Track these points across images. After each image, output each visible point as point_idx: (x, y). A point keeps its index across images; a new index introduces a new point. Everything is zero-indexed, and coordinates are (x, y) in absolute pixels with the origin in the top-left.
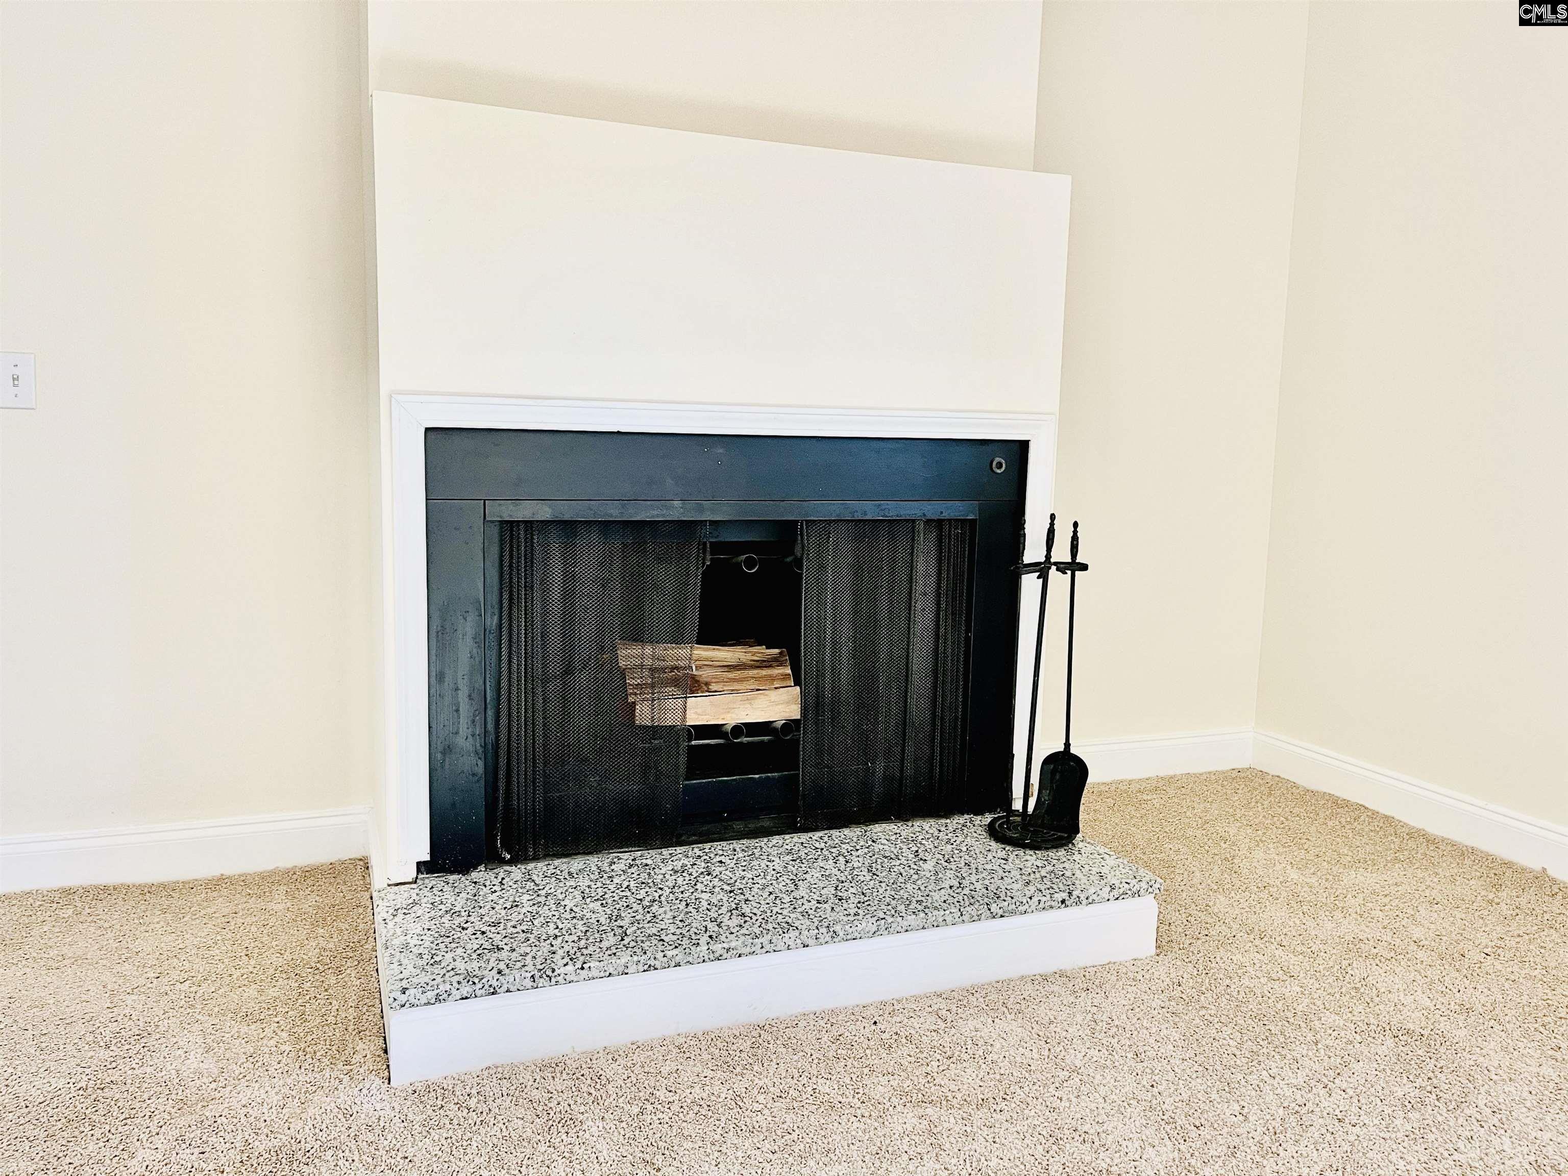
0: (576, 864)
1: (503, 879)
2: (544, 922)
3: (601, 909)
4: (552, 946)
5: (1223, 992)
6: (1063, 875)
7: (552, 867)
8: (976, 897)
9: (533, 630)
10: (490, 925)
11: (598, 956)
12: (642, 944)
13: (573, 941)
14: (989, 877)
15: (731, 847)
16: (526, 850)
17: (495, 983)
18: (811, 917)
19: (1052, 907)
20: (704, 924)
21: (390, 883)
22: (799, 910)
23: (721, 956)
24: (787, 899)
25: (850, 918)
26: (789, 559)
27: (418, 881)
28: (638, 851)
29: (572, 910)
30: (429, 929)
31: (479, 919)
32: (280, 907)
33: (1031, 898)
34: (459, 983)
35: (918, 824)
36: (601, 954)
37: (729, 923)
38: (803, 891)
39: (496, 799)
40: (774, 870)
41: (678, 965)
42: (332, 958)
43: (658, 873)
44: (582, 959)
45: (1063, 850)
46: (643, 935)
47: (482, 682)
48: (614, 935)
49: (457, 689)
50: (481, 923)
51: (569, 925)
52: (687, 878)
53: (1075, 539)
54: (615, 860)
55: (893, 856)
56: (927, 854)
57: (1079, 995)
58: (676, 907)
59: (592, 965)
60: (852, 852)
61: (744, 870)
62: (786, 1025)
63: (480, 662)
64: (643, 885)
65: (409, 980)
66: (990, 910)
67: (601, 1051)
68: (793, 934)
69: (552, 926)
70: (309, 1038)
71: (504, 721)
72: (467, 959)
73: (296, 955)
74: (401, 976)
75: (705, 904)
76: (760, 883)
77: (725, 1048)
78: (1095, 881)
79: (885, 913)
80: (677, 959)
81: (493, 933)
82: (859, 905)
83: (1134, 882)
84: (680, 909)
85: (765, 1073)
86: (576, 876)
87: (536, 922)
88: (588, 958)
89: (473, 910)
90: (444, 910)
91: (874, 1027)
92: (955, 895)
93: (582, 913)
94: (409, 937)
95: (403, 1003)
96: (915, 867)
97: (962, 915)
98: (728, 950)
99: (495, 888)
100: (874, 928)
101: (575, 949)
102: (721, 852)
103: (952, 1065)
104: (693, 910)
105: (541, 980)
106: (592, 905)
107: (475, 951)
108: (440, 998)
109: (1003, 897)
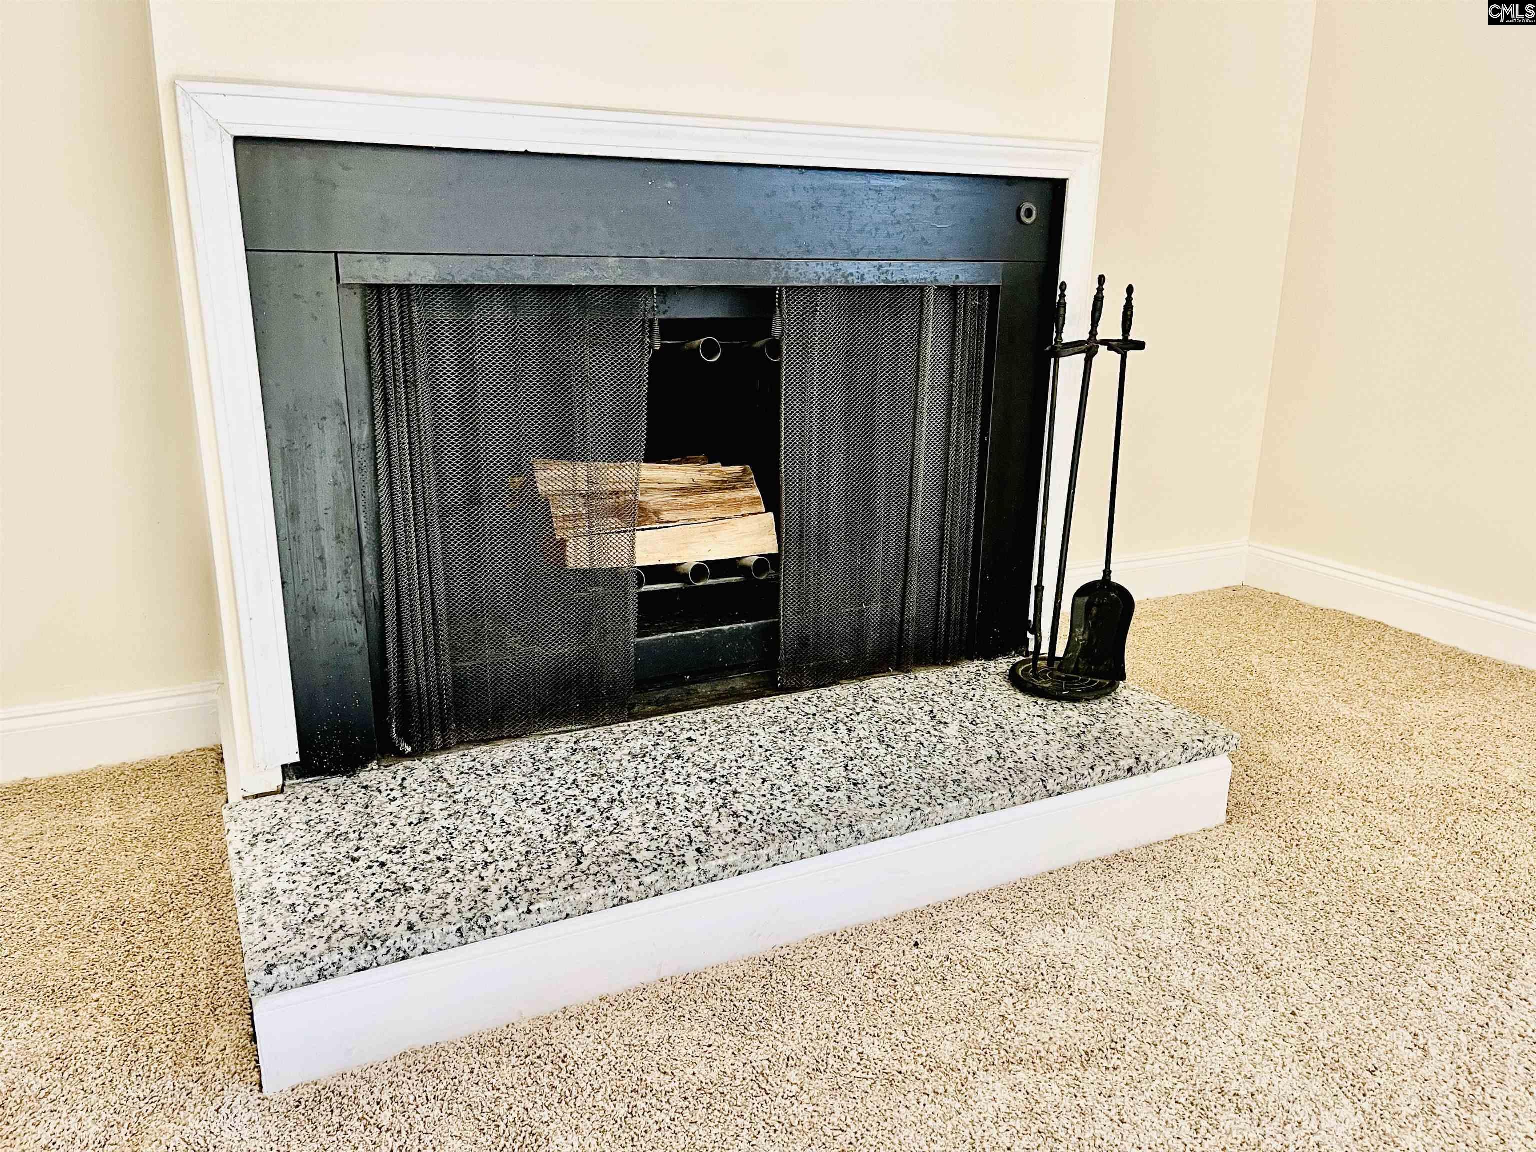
0: (501, 753)
1: (404, 779)
2: (467, 842)
3: (543, 817)
4: (483, 879)
5: (1327, 870)
6: (1120, 734)
7: (469, 758)
8: (1025, 770)
9: (420, 443)
10: (391, 852)
11: (548, 891)
12: (607, 869)
13: (511, 870)
14: (1032, 743)
15: (700, 717)
16: (431, 736)
17: (405, 945)
18: (825, 812)
19: (1116, 778)
20: (686, 831)
21: (246, 795)
22: (807, 802)
23: (715, 876)
24: (787, 788)
25: (875, 810)
26: (759, 344)
27: (285, 789)
28: (581, 730)
29: (503, 821)
30: (304, 864)
31: (375, 843)
32: (102, 822)
33: (1092, 768)
34: (352, 950)
35: (922, 675)
36: (553, 888)
37: (719, 827)
38: (804, 776)
39: (386, 676)
40: (761, 747)
41: (659, 893)
42: (173, 896)
43: (612, 759)
44: (526, 897)
45: (1106, 700)
46: (606, 854)
47: (353, 516)
48: (567, 856)
49: (318, 529)
50: (378, 849)
51: (502, 845)
52: (652, 765)
53: (1128, 308)
54: (553, 744)
55: (904, 720)
56: (945, 715)
57: (1157, 885)
58: (644, 808)
59: (542, 905)
60: (853, 717)
61: (723, 750)
62: (802, 956)
63: (349, 490)
64: (596, 778)
65: (278, 950)
66: (1046, 787)
67: (560, 1015)
68: (808, 838)
69: (479, 847)
70: (143, 1024)
71: (389, 572)
72: (361, 909)
73: (124, 895)
74: (265, 945)
75: (681, 801)
76: (747, 765)
77: (728, 998)
78: (1161, 740)
79: (918, 800)
80: (658, 886)
81: (397, 864)
82: (881, 791)
83: (1207, 739)
84: (650, 811)
85: (789, 1033)
86: (503, 770)
87: (455, 843)
88: (535, 896)
89: (366, 830)
90: (324, 832)
91: (916, 951)
92: (999, 770)
93: (518, 825)
94: (275, 877)
95: (271, 986)
96: (936, 733)
97: (1013, 797)
98: (724, 868)
99: (394, 794)
100: (908, 822)
101: (515, 882)
102: (687, 726)
103: (1031, 1001)
104: (667, 812)
105: (472, 933)
106: (530, 812)
107: (373, 894)
108: (326, 973)
109: (1058, 770)
